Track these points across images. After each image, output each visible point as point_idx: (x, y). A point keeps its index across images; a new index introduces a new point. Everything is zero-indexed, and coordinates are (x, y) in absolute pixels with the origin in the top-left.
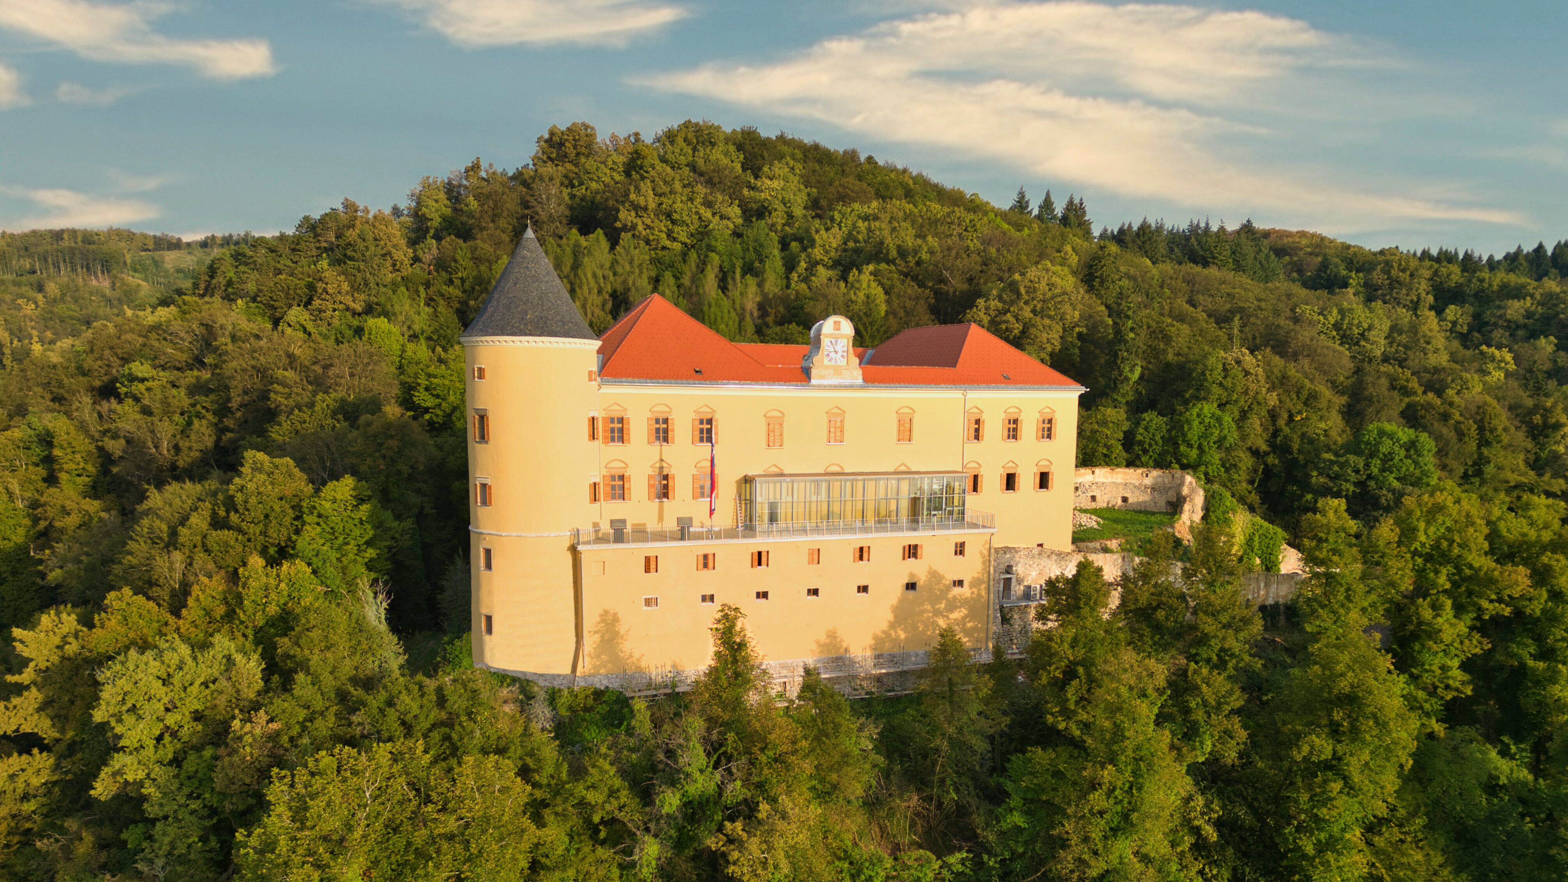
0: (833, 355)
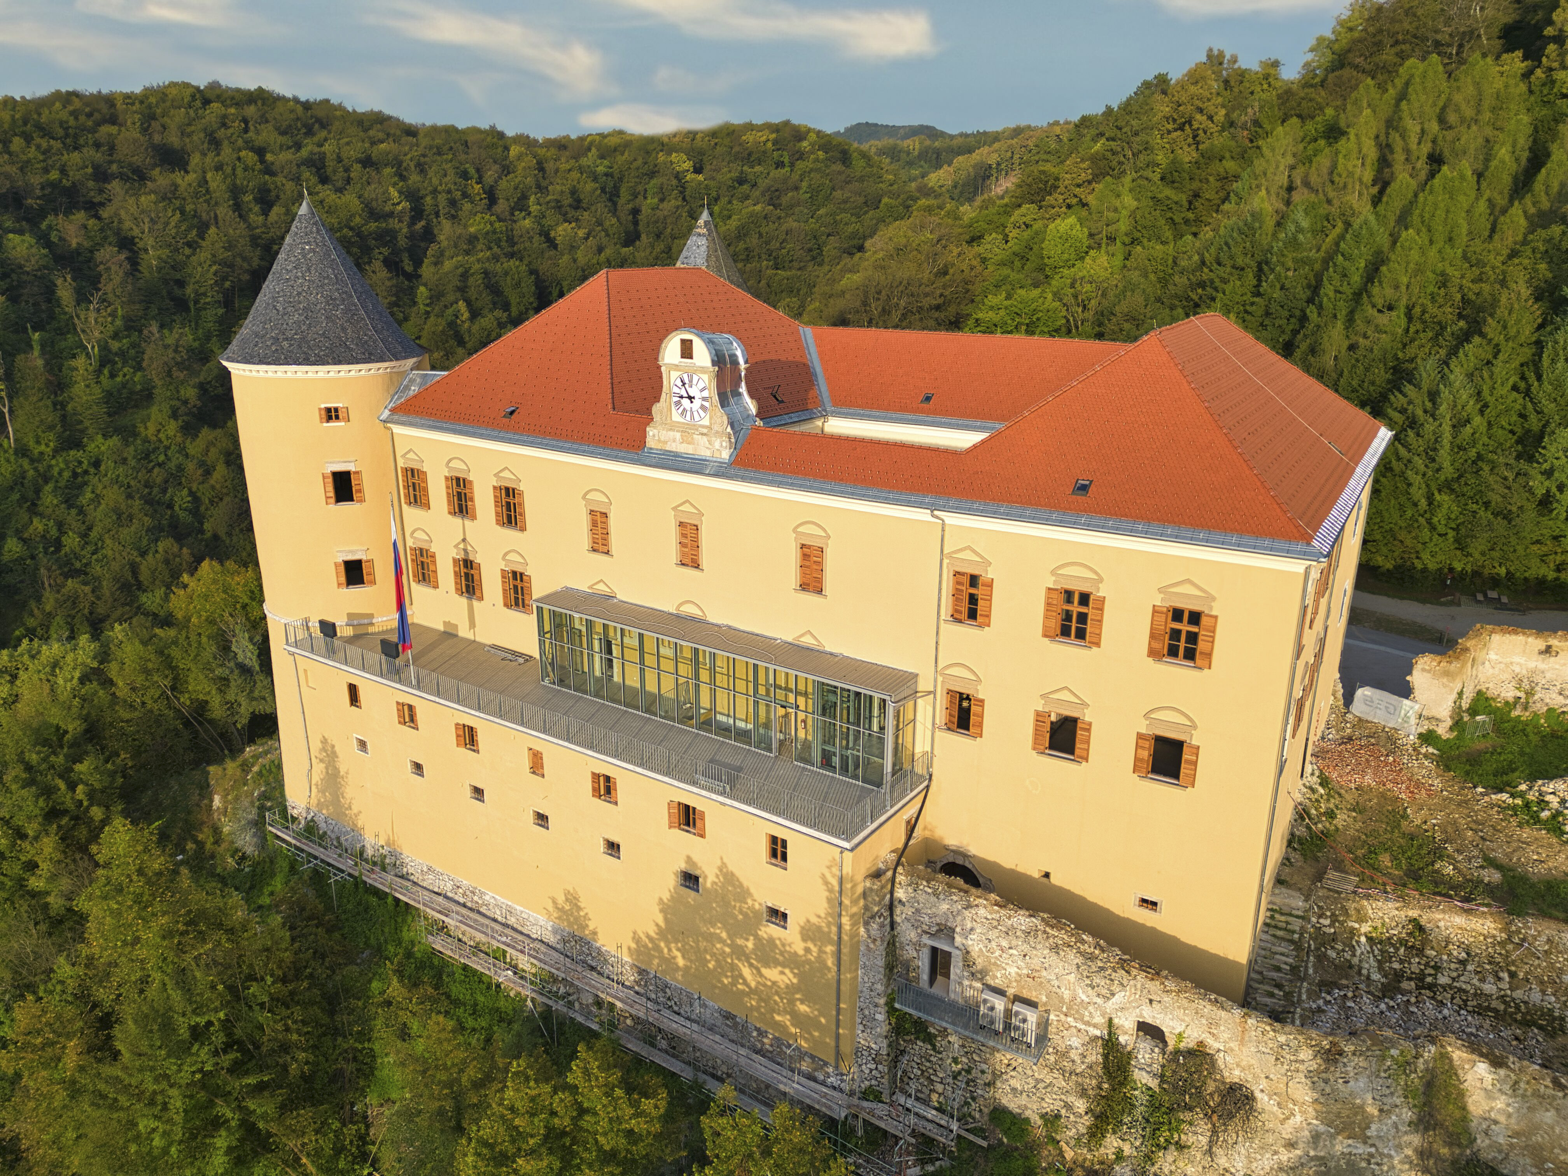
0: (686, 402)
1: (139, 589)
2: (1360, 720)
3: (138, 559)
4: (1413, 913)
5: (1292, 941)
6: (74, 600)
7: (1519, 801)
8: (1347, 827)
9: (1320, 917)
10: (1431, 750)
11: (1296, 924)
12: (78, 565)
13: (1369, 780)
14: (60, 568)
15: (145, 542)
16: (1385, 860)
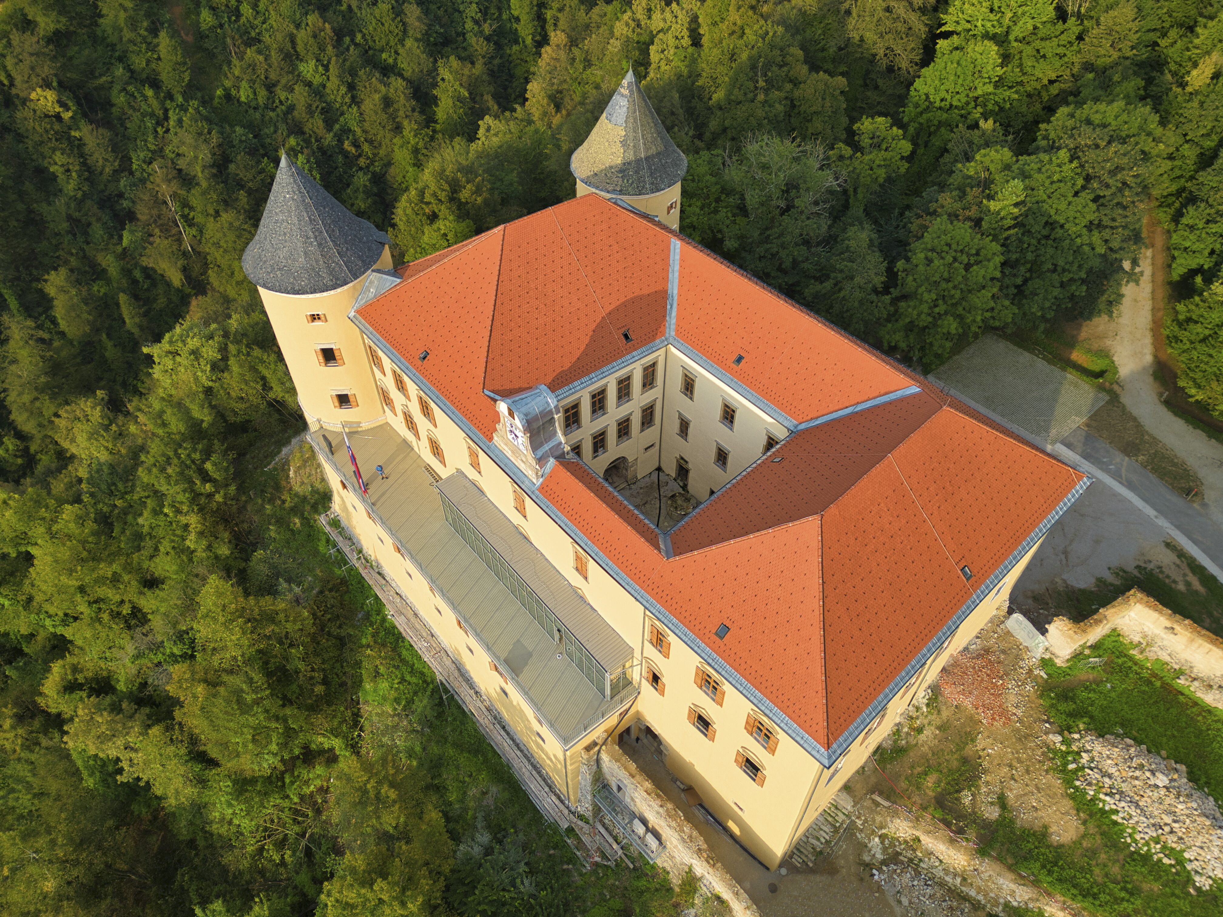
1: (297, 58)
2: (1009, 632)
3: (295, 31)
4: (917, 833)
5: (835, 827)
6: (252, 66)
7: (1064, 748)
8: (925, 742)
9: (858, 818)
10: (1042, 674)
11: (841, 817)
12: (253, 34)
13: (967, 703)
14: (241, 36)
15: (298, 15)
16: (930, 781)
